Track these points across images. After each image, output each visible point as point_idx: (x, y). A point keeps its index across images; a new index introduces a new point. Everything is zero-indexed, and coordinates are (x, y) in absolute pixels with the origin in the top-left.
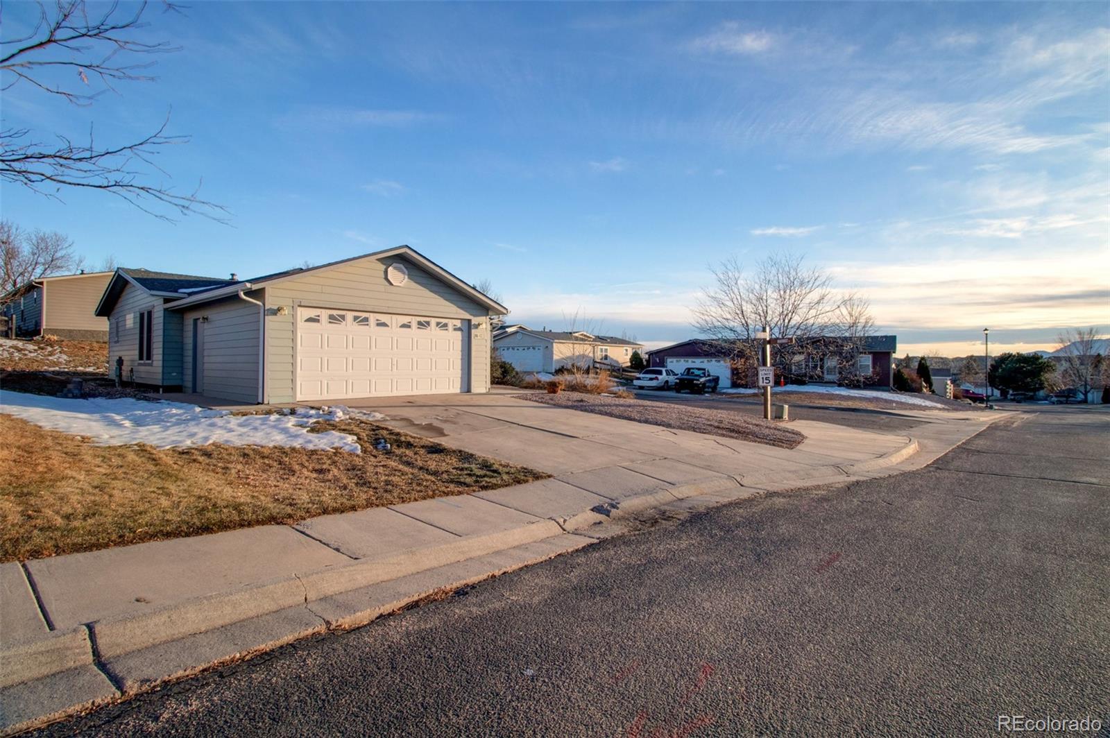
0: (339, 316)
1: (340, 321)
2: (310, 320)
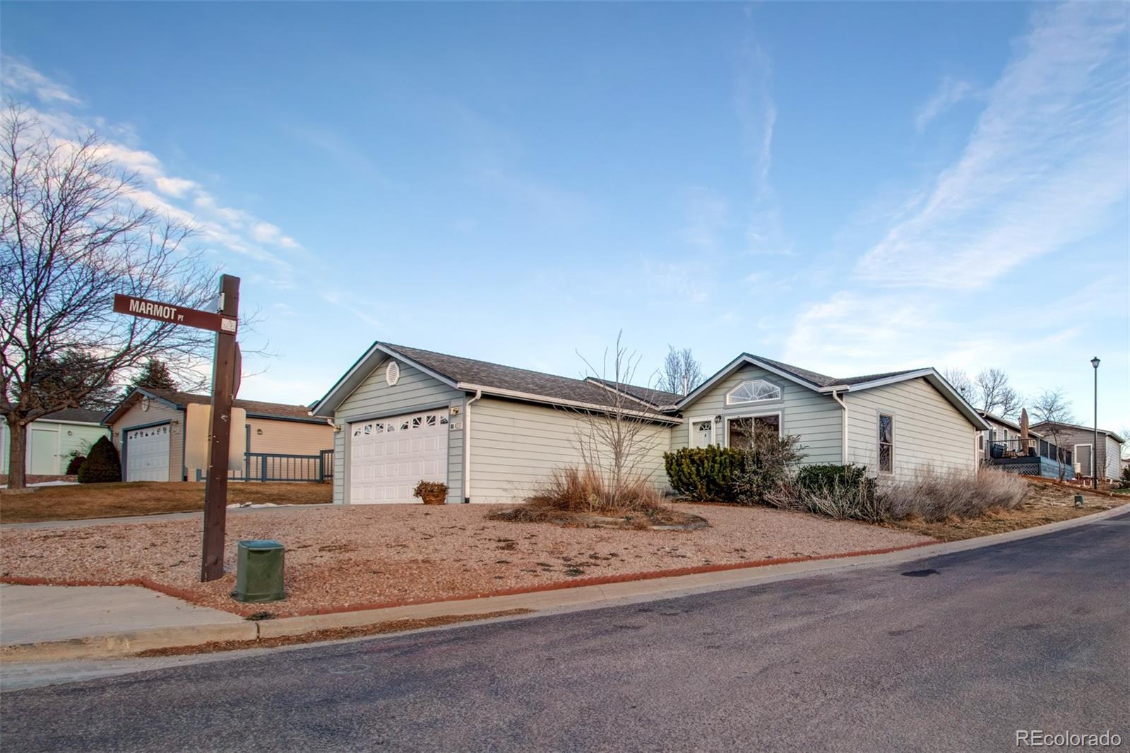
1: (370, 431)
2: (357, 433)
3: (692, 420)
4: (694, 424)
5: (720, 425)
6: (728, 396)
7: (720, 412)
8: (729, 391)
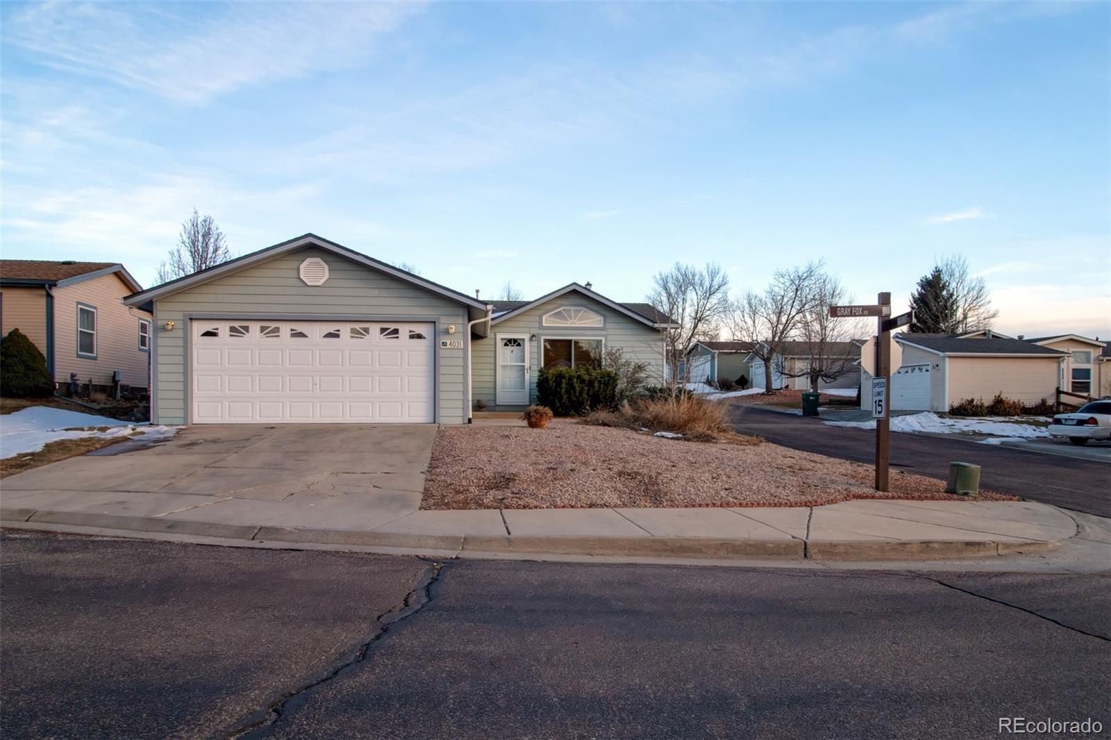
0: (240, 327)
1: (244, 334)
2: (208, 334)
3: (500, 336)
4: (502, 339)
5: (535, 344)
6: (544, 317)
7: (535, 331)
8: (547, 313)
